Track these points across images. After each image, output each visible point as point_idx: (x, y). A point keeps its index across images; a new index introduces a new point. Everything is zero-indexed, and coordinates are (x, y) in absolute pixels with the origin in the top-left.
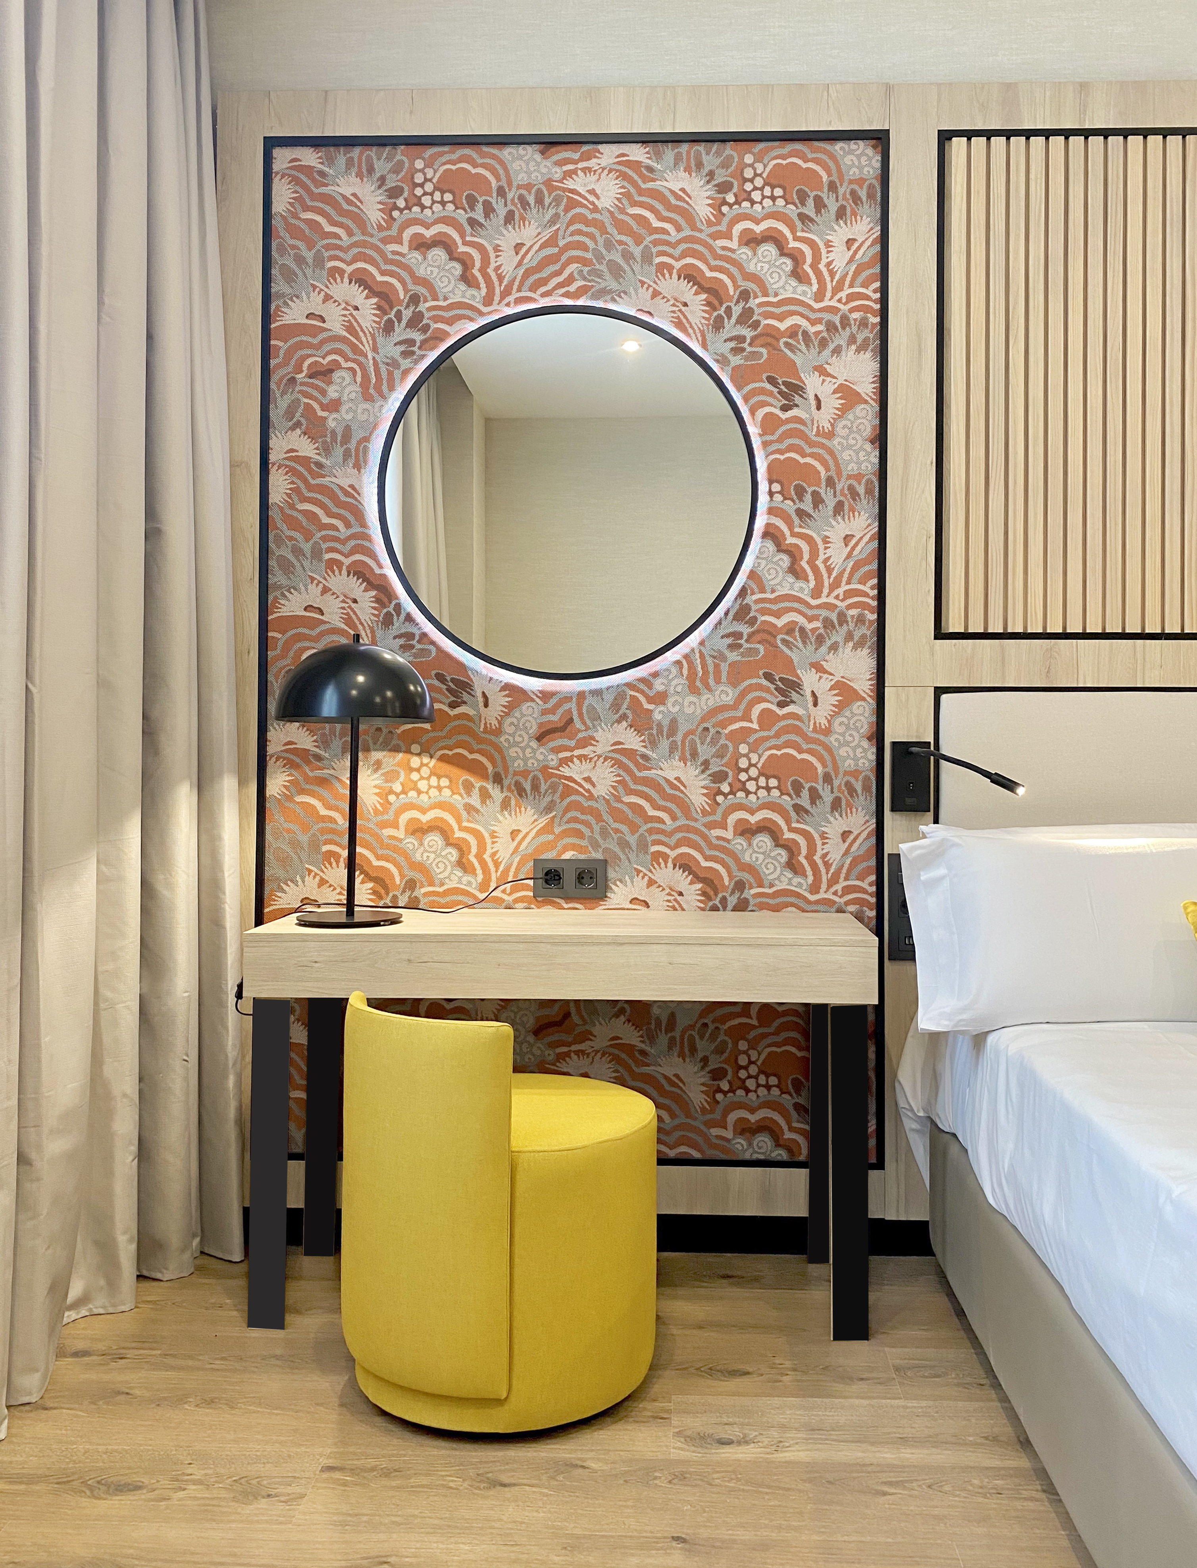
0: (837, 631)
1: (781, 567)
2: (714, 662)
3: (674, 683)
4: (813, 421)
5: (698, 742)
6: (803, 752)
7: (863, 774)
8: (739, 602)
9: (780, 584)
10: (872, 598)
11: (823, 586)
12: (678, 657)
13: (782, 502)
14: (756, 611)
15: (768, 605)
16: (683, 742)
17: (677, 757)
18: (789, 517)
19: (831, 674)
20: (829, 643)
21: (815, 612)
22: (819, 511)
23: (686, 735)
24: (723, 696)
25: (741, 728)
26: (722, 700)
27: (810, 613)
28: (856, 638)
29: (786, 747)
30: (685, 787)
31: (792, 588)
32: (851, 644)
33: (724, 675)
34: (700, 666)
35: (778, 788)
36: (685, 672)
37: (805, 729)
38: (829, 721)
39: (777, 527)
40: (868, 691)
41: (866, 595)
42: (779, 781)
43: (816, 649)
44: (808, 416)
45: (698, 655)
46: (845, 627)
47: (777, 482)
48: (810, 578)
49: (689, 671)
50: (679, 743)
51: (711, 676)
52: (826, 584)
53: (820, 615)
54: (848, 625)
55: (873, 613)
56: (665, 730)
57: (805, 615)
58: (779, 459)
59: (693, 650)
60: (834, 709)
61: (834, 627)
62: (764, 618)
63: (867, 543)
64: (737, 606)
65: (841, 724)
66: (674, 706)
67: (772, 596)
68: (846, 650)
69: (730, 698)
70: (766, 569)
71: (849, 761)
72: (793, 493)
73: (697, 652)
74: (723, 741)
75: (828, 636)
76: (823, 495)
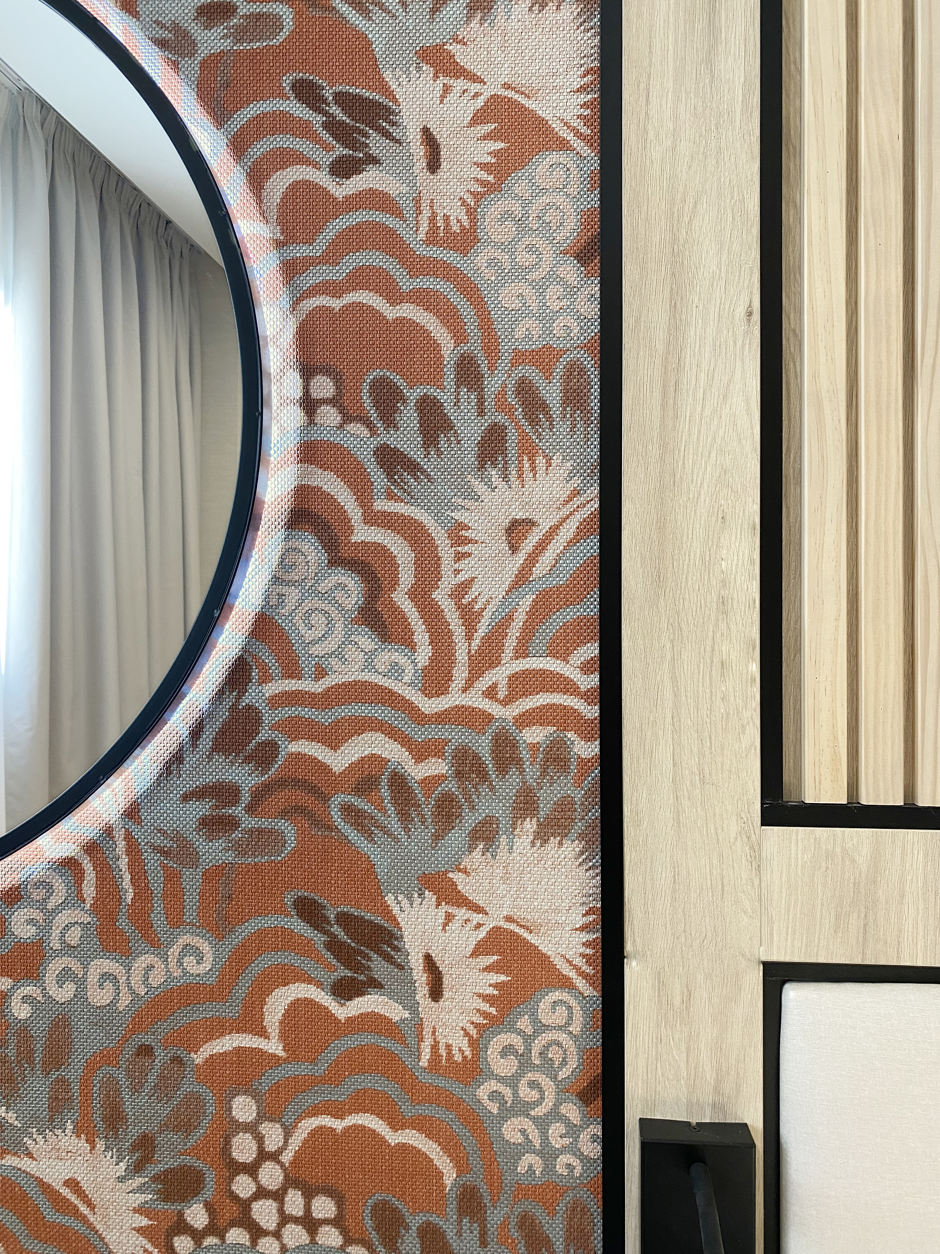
0: (492, 788)
1: (340, 608)
2: (164, 867)
3: (62, 919)
4: (417, 201)
5: (124, 1082)
6: (403, 1127)
7: (569, 1197)
8: (229, 700)
9: (338, 654)
10: (586, 696)
11: (451, 661)
12: (68, 849)
13: (341, 427)
14: (273, 728)
15: (305, 712)
16: (85, 1083)
17: (70, 1126)
18: (360, 467)
19: (478, 909)
20: (470, 820)
21: (433, 732)
22: (439, 453)
23: (91, 1067)
24: (190, 962)
25: (239, 1051)
26: (185, 972)
27: (420, 735)
28: (545, 809)
29: (357, 1111)
30: (91, 1205)
31: (369, 665)
32: (530, 825)
33: (191, 900)
34: (127, 877)
35: (337, 1222)
36: (89, 890)
37: (409, 1062)
38: (473, 1043)
39: (329, 498)
40: (579, 961)
41: (568, 687)
42: (340, 1203)
43: (437, 837)
44: (404, 189)
45: (121, 845)
46: (513, 779)
47: (327, 371)
48: (417, 638)
49: (99, 887)
50: (76, 1088)
51: (158, 906)
52: (461, 655)
53: (447, 742)
54: (522, 772)
55: (588, 739)
56: (39, 1047)
57: (405, 741)
58: (329, 309)
59: (108, 831)
60: (485, 1007)
61: (484, 776)
62: (295, 747)
63: (571, 543)
64: (224, 714)
65: (507, 1051)
66: (60, 982)
67: (318, 687)
68: (518, 842)
69: (207, 966)
70: (300, 613)
71: (529, 1159)
72: (367, 402)
73: (119, 835)
74: (189, 1086)
75: (469, 800)
76: (449, 409)
